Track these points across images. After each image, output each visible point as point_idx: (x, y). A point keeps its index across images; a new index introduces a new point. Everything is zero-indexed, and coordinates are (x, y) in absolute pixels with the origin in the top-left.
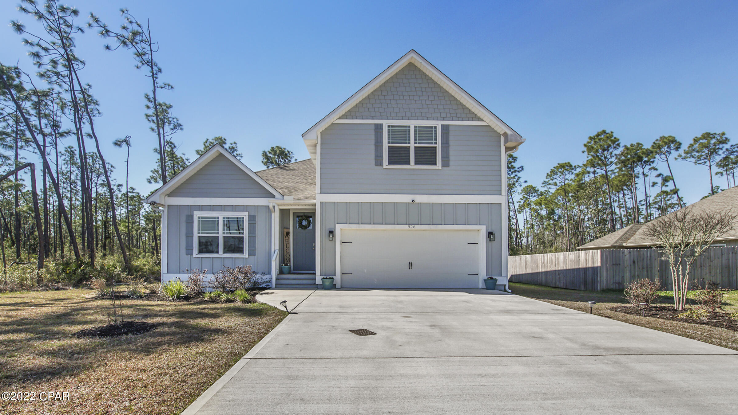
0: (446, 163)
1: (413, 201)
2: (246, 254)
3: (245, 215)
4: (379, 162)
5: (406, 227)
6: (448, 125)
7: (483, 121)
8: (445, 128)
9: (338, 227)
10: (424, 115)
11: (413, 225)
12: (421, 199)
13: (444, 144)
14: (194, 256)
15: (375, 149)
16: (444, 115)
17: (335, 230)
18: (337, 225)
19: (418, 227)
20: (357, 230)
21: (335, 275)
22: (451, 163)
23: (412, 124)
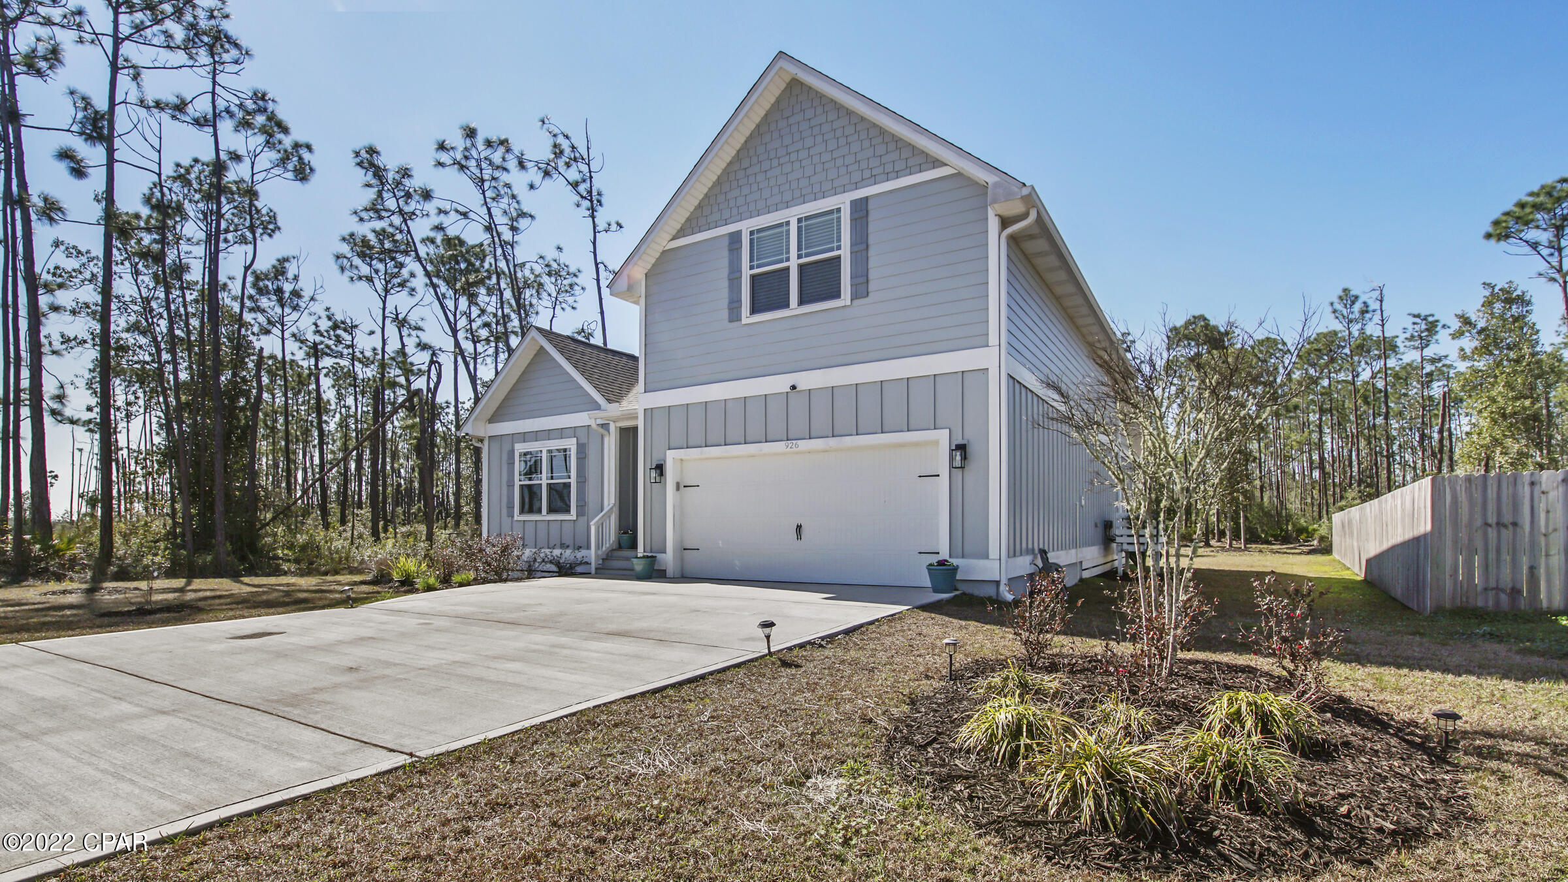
0: (861, 290)
1: (794, 387)
2: (573, 515)
3: (571, 444)
4: (735, 316)
5: (780, 447)
6: (867, 198)
7: (946, 165)
8: (861, 209)
9: (671, 456)
10: (816, 188)
11: (794, 442)
12: (808, 380)
13: (856, 244)
14: (516, 518)
15: (729, 287)
16: (856, 177)
17: (665, 461)
18: (668, 452)
19: (804, 445)
20: (700, 459)
21: (665, 552)
22: (872, 286)
23: (792, 215)
